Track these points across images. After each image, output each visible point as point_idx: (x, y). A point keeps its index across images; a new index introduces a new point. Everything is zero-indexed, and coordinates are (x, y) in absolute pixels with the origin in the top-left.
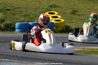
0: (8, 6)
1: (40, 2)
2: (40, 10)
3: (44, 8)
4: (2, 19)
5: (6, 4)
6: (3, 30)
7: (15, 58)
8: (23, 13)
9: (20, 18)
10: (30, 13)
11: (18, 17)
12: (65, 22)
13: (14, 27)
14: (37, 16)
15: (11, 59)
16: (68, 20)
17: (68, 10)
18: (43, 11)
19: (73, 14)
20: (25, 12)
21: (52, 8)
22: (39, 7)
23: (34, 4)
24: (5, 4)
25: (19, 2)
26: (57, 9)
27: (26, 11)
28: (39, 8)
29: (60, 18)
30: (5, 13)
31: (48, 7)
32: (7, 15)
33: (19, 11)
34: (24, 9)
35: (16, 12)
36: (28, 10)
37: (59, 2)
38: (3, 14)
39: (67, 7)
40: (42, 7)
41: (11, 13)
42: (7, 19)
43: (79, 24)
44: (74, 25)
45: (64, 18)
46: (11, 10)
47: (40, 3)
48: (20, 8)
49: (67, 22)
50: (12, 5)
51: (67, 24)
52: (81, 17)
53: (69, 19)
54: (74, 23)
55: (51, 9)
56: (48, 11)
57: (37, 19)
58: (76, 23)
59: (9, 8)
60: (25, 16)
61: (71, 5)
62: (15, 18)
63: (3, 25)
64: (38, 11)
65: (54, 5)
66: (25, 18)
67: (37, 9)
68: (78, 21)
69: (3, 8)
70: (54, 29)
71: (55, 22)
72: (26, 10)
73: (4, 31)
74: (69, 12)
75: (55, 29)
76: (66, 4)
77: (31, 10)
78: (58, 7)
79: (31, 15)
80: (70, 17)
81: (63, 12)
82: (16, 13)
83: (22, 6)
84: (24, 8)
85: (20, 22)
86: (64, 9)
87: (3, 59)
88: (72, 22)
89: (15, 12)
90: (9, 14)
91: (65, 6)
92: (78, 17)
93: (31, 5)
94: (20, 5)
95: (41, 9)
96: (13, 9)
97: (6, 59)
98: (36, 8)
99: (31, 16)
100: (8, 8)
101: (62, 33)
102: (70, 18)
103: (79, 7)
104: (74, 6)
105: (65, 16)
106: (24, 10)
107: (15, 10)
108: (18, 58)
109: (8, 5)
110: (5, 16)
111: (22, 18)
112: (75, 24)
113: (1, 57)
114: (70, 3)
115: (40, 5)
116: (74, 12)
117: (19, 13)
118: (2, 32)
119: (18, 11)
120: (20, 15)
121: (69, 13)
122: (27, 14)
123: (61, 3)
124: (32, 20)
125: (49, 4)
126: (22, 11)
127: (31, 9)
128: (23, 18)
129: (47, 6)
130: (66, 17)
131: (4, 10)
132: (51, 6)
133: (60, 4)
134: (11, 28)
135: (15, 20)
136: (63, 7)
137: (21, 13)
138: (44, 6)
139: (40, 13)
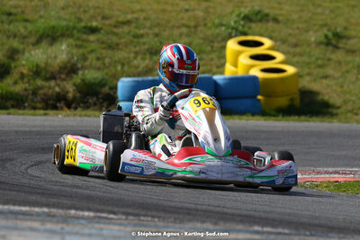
0: (93, 18)
2: (209, 33)
3: (222, 25)
4: (69, 62)
5: (82, 9)
6: (73, 105)
7: (116, 209)
8: (144, 44)
9: (135, 62)
11: (126, 55)
12: (301, 76)
13: (111, 92)
15: (103, 211)
16: (310, 68)
17: (311, 33)
18: (218, 35)
19: (330, 48)
20: (151, 36)
21: (253, 25)
22: (205, 19)
23: (187, 10)
24: (80, 7)
25: (132, 2)
26: (270, 29)
27: (157, 35)
28: (205, 25)
29: (282, 62)
30: (79, 43)
31: (236, 19)
32: (89, 49)
33: (132, 33)
34: (150, 28)
35: (120, 38)
36: (164, 30)
37: (280, 3)
38: (72, 45)
39: (306, 22)
40: (217, 21)
41: (103, 43)
42: (87, 63)
43: (353, 83)
44: (334, 87)
45: (298, 62)
46: (102, 31)
47: (210, 7)
48: (134, 25)
49: (308, 74)
50: (107, 12)
51: (306, 83)
52: (357, 59)
53: (313, 66)
54: (334, 78)
55: (250, 28)
56: (236, 36)
58: (341, 80)
59: (94, 24)
60: (152, 52)
61: (323, 14)
62: (116, 62)
63: (70, 85)
64: (201, 35)
65: (259, 12)
66: (151, 59)
67: (196, 27)
68: (347, 72)
69: (74, 23)
70: (259, 100)
71: (261, 75)
72: (156, 30)
73: (76, 108)
74: (313, 39)
75: (262, 102)
76: (302, 11)
77: (176, 32)
78: (276, 20)
80: (317, 59)
81: (294, 40)
82: (118, 41)
83: (142, 16)
84: (148, 24)
85: (134, 76)
86: (295, 26)
87: (73, 212)
88: (326, 77)
89: (115, 39)
90: (93, 46)
91: (300, 17)
92: (349, 58)
94: (133, 12)
95: (210, 28)
96: (110, 25)
97: (82, 210)
98: (192, 24)
100: (89, 24)
101: (288, 118)
102: (320, 62)
103: (353, 21)
104: (333, 16)
105: (301, 55)
106: (150, 32)
107: (116, 30)
108: (128, 206)
109: (92, 12)
110: (81, 51)
111: (143, 59)
112: (336, 84)
113: (65, 202)
114: (319, 6)
115: (207, 11)
116: (334, 40)
117: (132, 42)
118: (68, 112)
119: (129, 33)
120: (133, 49)
121: (315, 42)
122: (158, 43)
123: (287, 7)
125: (242, 9)
126: (142, 36)
127: (173, 26)
128: (147, 61)
129: (234, 15)
130: (305, 59)
131: (75, 32)
132: (247, 18)
133: (281, 9)
134: (101, 96)
135: (115, 67)
136: (293, 21)
137: (138, 43)
138: (221, 16)
139: (207, 42)
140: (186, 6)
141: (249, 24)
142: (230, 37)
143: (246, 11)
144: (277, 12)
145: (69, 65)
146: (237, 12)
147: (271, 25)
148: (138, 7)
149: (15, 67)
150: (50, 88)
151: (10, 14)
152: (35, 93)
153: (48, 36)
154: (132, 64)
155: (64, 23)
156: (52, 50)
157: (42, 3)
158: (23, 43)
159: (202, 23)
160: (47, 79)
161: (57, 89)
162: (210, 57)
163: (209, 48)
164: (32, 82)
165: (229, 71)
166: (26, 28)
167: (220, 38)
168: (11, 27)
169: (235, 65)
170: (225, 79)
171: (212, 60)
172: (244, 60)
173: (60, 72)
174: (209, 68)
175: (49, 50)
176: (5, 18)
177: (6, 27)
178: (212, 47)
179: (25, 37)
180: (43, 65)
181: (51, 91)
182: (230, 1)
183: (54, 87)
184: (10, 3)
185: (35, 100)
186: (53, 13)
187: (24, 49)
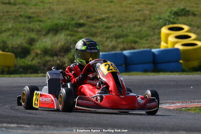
0: (81, 18)
1: (151, 4)
2: (153, 23)
3: (160, 19)
4: (65, 44)
8: (112, 32)
9: (106, 43)
10: (129, 30)
11: (101, 39)
14: (145, 37)
18: (158, 25)
20: (116, 27)
21: (180, 18)
22: (150, 15)
23: (139, 11)
24: (73, 11)
25: (106, 7)
26: (190, 20)
27: (120, 26)
28: (150, 19)
29: (195, 39)
30: (72, 33)
31: (169, 14)
32: (78, 37)
33: (105, 26)
34: (116, 22)
35: (98, 29)
36: (125, 23)
37: (197, 4)
38: (68, 35)
40: (157, 16)
41: (86, 32)
46: (87, 26)
47: (153, 8)
48: (106, 21)
50: (89, 14)
55: (177, 20)
56: (169, 24)
57: (143, 43)
59: (82, 21)
60: (117, 37)
64: (148, 25)
65: (184, 9)
66: (116, 41)
67: (144, 21)
69: (69, 21)
70: (181, 63)
71: (181, 48)
72: (119, 24)
75: (183, 64)
77: (132, 24)
78: (194, 15)
79: (130, 34)
82: (96, 31)
83: (111, 15)
84: (114, 20)
85: (105, 51)
89: (94, 30)
90: (81, 35)
93: (131, 13)
94: (106, 13)
95: (153, 21)
96: (92, 22)
98: (142, 19)
99: (131, 38)
100: (78, 22)
101: (194, 73)
106: (115, 24)
107: (95, 24)
109: (80, 14)
110: (73, 38)
115: (151, 11)
117: (104, 31)
119: (103, 26)
120: (106, 36)
122: (121, 32)
124: (133, 45)
125: (173, 8)
126: (111, 27)
127: (131, 21)
128: (113, 43)
129: (168, 12)
131: (70, 26)
132: (176, 14)
133: (198, 7)
137: (108, 31)
138: (160, 13)
139: (151, 29)
140: (139, 8)
141: (177, 17)
142: (165, 25)
143: (175, 9)
144: (194, 9)
145: (65, 47)
146: (170, 10)
147: (191, 18)
148: (108, 9)
149: (33, 49)
150: (54, 61)
151: (30, 18)
152: (44, 65)
153: (53, 30)
154: (104, 44)
155: (62, 22)
156: (56, 38)
157: (50, 10)
158: (38, 35)
159: (148, 18)
160: (53, 56)
161: (58, 62)
162: (153, 38)
163: (152, 33)
164: (43, 58)
165: (163, 46)
166: (39, 25)
167: (159, 27)
168: (31, 25)
169: (166, 42)
170: (159, 51)
171: (154, 40)
172: (171, 39)
173: (60, 51)
174: (152, 45)
175: (54, 39)
176: (27, 20)
177: (28, 25)
178: (154, 32)
179: (39, 31)
180: (49, 47)
181: (54, 63)
182: (166, 4)
183: (56, 60)
184: (30, 10)
185: (45, 69)
186: (56, 16)
187: (38, 38)
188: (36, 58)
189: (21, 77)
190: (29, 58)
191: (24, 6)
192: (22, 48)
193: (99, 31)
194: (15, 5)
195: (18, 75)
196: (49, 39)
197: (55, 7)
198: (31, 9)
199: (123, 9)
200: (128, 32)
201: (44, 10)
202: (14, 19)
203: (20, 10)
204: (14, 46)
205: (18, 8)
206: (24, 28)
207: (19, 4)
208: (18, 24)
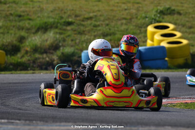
0: (69, 16)
1: (138, 3)
2: (139, 22)
3: (146, 17)
8: (100, 30)
10: (116, 29)
11: (89, 37)
12: (193, 46)
13: (79, 59)
18: (144, 24)
20: (104, 26)
21: (165, 17)
22: (136, 14)
23: (126, 10)
24: (62, 10)
25: (93, 6)
26: (175, 18)
27: (107, 25)
28: (137, 18)
29: (180, 38)
30: (61, 31)
31: (155, 13)
32: (66, 35)
34: (104, 21)
35: (86, 27)
36: (112, 22)
37: (182, 3)
38: (57, 33)
40: (143, 15)
41: (75, 31)
42: (66, 43)
45: (192, 38)
46: (75, 24)
47: (140, 7)
48: (94, 19)
50: (78, 12)
55: (163, 18)
56: (155, 23)
59: (70, 20)
60: (105, 35)
62: (83, 42)
64: (134, 24)
65: (169, 9)
67: (131, 19)
69: (58, 20)
70: (166, 60)
71: (167, 46)
72: (107, 22)
77: (119, 23)
78: (179, 13)
79: (117, 33)
81: (190, 25)
82: (84, 29)
83: (99, 13)
84: (102, 18)
86: (191, 16)
89: (82, 28)
90: (69, 33)
91: (193, 11)
93: (118, 12)
94: (94, 12)
95: (139, 19)
96: (80, 20)
98: (129, 17)
99: (118, 36)
100: (67, 20)
105: (194, 33)
107: (83, 23)
109: (69, 13)
110: (62, 36)
115: (138, 10)
117: (92, 29)
119: (91, 24)
120: (93, 34)
122: (108, 30)
123: (186, 5)
125: (159, 8)
126: (99, 26)
127: (118, 19)
129: (154, 11)
131: (59, 25)
132: (162, 13)
133: (182, 6)
135: (82, 44)
136: (189, 13)
137: (96, 30)
138: (146, 12)
139: (137, 28)
140: (125, 7)
141: (162, 16)
142: (151, 23)
143: (160, 8)
144: (180, 8)
145: (54, 45)
146: (155, 9)
147: (176, 16)
148: (96, 8)
149: (23, 47)
150: (43, 58)
151: (20, 16)
152: (34, 62)
153: (42, 28)
155: (51, 20)
156: (45, 36)
157: (39, 9)
158: (27, 33)
159: (135, 16)
160: (42, 53)
161: (47, 59)
162: (139, 36)
163: (138, 31)
164: (32, 55)
165: (149, 44)
166: (29, 24)
167: (145, 26)
168: (21, 24)
169: (152, 40)
170: (146, 49)
171: (140, 38)
172: (157, 37)
173: (49, 49)
175: (43, 37)
176: (17, 18)
177: (18, 24)
178: (140, 31)
179: (28, 29)
180: (39, 45)
181: (44, 60)
182: (152, 3)
183: (46, 58)
184: (20, 9)
185: (35, 66)
186: (46, 14)
187: (28, 36)
188: (25, 56)
189: (12, 74)
190: (19, 55)
191: (14, 5)
192: (13, 46)
193: (87, 29)
194: (5, 4)
195: (8, 72)
196: (39, 37)
197: (44, 6)
198: (21, 7)
199: (111, 8)
200: (115, 30)
201: (34, 9)
202: (4, 17)
203: (10, 9)
204: (4, 44)
205: (8, 7)
206: (14, 26)
207: (9, 3)
208: (8, 22)
